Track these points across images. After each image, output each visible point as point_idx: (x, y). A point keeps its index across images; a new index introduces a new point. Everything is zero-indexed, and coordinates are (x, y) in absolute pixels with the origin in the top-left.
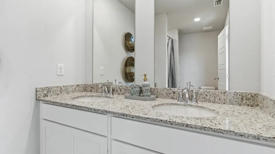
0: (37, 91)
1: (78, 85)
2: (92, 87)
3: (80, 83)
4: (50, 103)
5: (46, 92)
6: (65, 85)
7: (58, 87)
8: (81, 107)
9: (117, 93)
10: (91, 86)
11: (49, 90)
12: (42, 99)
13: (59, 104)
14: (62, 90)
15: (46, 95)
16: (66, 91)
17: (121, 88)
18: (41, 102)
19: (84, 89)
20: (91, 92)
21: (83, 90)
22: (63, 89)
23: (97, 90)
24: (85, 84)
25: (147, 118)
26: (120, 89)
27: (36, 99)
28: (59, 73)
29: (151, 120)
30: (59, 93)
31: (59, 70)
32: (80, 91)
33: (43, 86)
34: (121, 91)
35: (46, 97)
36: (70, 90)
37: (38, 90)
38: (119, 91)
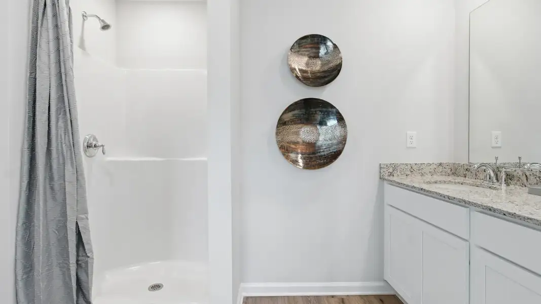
0: (381, 168)
1: (441, 164)
2: (467, 170)
3: (444, 161)
4: (395, 184)
5: (391, 170)
6: (417, 163)
7: (407, 165)
8: (431, 192)
9: (518, 183)
10: (466, 167)
11: (395, 167)
12: (386, 178)
13: (405, 187)
14: (412, 169)
15: (391, 174)
16: (420, 171)
17: (528, 174)
18: (385, 182)
19: (452, 171)
20: (465, 177)
21: (451, 173)
22: (415, 167)
23: (476, 175)
24: (454, 164)
25: (528, 219)
26: (526, 176)
27: (380, 178)
28: (409, 145)
29: (535, 222)
30: (409, 173)
31: (409, 140)
32: (444, 174)
33: (388, 162)
34: (527, 179)
35: (392, 177)
36: (427, 170)
37: (382, 166)
38: (524, 178)
